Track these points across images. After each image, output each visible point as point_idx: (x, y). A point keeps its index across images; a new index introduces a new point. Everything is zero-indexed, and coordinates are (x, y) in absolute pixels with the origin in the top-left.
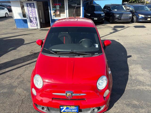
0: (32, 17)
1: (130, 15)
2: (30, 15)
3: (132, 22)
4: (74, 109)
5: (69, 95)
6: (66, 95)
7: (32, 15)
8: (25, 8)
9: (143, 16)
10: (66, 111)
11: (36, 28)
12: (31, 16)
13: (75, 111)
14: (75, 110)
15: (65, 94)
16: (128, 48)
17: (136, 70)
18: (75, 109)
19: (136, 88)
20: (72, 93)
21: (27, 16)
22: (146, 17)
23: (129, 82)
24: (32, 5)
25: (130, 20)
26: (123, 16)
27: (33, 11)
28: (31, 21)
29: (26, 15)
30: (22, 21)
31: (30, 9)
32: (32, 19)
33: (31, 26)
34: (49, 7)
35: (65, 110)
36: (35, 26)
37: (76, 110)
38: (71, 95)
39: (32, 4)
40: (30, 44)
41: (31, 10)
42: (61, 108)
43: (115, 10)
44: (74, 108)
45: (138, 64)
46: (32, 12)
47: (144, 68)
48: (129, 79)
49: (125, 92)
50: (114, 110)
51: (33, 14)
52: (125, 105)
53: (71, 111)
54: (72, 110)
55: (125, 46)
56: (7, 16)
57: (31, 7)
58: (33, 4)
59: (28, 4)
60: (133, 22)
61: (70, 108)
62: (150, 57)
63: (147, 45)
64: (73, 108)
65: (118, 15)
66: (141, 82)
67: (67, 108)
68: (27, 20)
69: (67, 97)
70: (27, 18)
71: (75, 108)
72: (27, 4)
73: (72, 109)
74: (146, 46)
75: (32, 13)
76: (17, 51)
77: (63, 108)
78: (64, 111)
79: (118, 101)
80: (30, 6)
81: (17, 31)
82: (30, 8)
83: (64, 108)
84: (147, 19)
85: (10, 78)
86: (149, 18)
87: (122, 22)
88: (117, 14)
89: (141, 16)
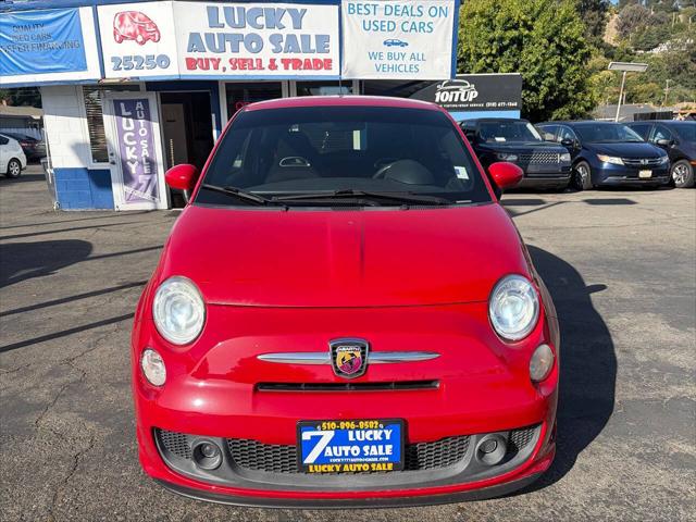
0: (135, 157)
1: (563, 158)
2: (128, 148)
3: (574, 186)
4: (377, 443)
5: (348, 358)
6: (335, 358)
7: (134, 149)
8: (109, 121)
9: (618, 161)
10: (334, 457)
11: (149, 206)
12: (130, 154)
13: (381, 453)
14: (381, 447)
15: (326, 358)
16: (584, 264)
17: (646, 332)
18: (384, 442)
19: (669, 395)
20: (363, 348)
21: (112, 154)
22: (633, 167)
23: (621, 371)
24: (140, 110)
25: (567, 178)
26: (534, 158)
27: (143, 132)
28: (128, 178)
29: (109, 153)
30: (86, 179)
31: (128, 125)
32: (133, 168)
33: (129, 199)
34: (213, 115)
35: (329, 452)
36: (142, 200)
37: (389, 448)
38: (358, 354)
39: (139, 105)
40: (120, 257)
41: (132, 127)
42: (306, 436)
43: (498, 139)
44: (377, 435)
45: (644, 310)
46: (136, 137)
47: (678, 324)
48: (619, 362)
49: (618, 410)
50: (582, 479)
51: (139, 147)
52: (634, 461)
53: (362, 455)
54: (366, 448)
55: (565, 258)
56: (15, 170)
57: (134, 117)
58: (145, 102)
59: (122, 105)
60: (580, 189)
61: (358, 432)
62: (691, 289)
63: (665, 252)
64: (370, 432)
65: (515, 158)
66: (682, 370)
67: (340, 439)
68: (108, 171)
69: (339, 372)
70: (113, 163)
71: (383, 435)
72: (117, 103)
73: (366, 442)
74: (661, 255)
75: (135, 143)
76: (55, 279)
77: (316, 439)
78: (322, 459)
79: (594, 444)
80: (129, 113)
81: (59, 218)
82: (131, 120)
83: (320, 437)
84: (638, 173)
85: (15, 375)
86: (645, 168)
87: (530, 185)
88: (509, 154)
89: (607, 161)
